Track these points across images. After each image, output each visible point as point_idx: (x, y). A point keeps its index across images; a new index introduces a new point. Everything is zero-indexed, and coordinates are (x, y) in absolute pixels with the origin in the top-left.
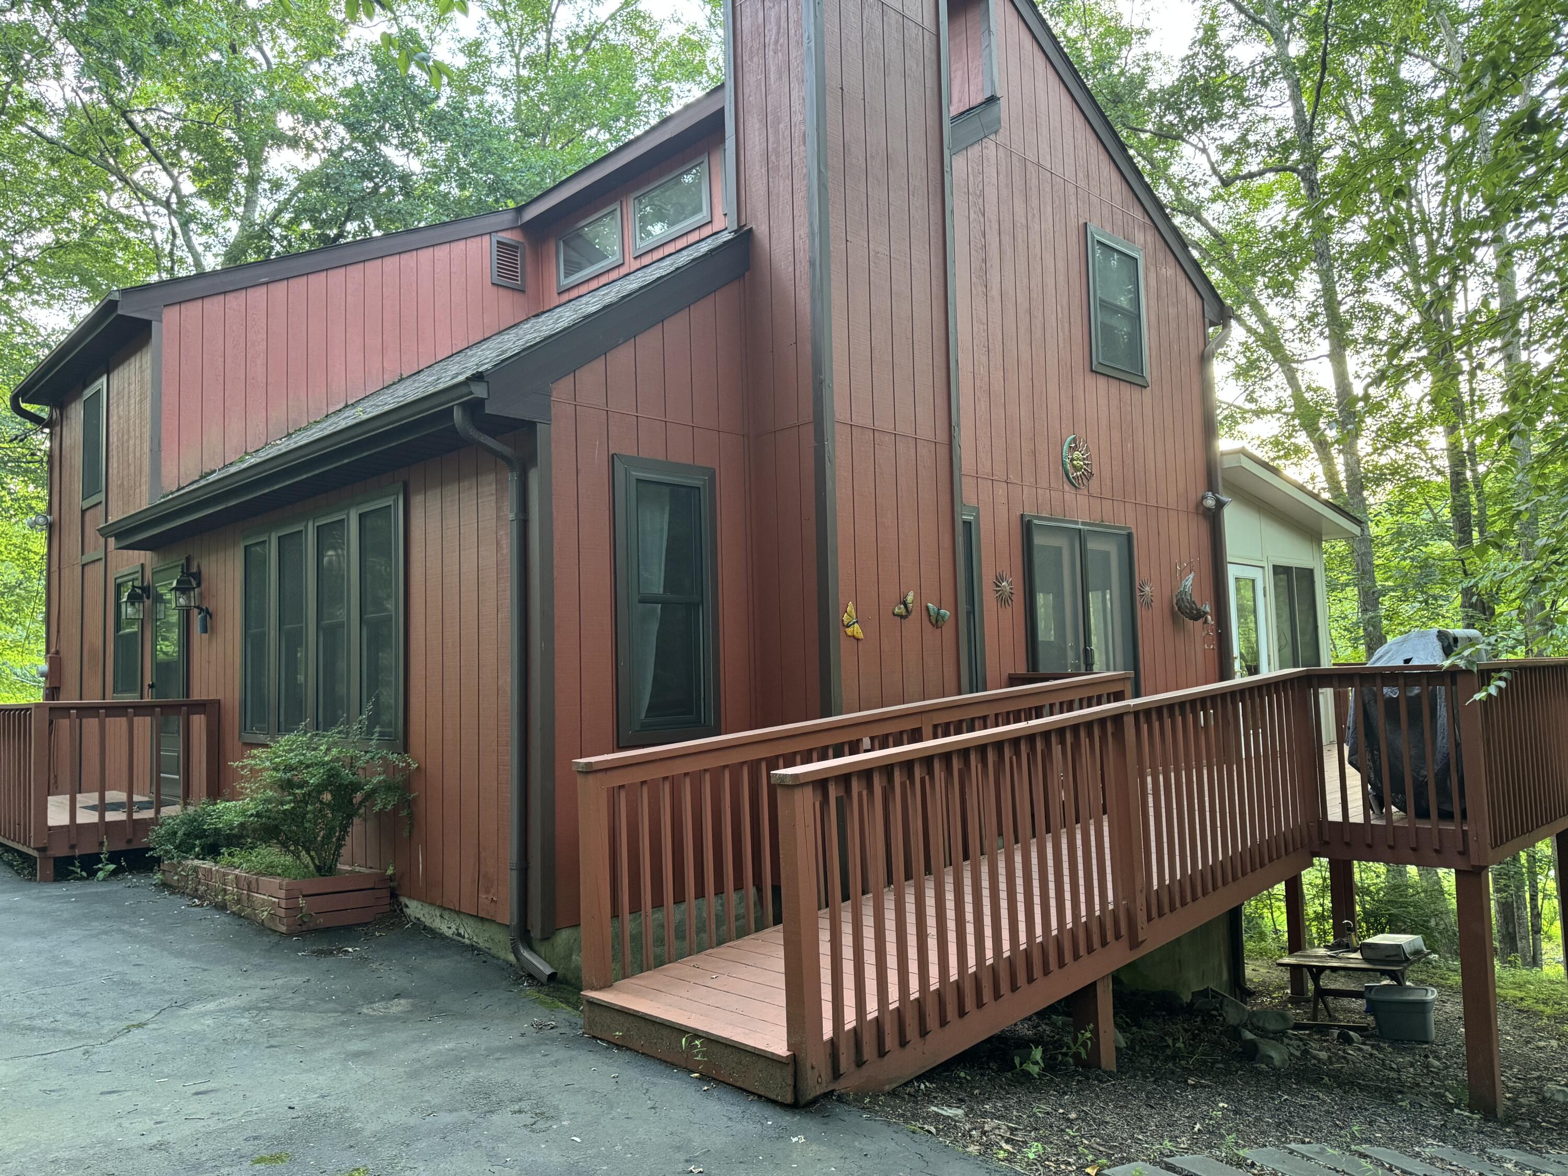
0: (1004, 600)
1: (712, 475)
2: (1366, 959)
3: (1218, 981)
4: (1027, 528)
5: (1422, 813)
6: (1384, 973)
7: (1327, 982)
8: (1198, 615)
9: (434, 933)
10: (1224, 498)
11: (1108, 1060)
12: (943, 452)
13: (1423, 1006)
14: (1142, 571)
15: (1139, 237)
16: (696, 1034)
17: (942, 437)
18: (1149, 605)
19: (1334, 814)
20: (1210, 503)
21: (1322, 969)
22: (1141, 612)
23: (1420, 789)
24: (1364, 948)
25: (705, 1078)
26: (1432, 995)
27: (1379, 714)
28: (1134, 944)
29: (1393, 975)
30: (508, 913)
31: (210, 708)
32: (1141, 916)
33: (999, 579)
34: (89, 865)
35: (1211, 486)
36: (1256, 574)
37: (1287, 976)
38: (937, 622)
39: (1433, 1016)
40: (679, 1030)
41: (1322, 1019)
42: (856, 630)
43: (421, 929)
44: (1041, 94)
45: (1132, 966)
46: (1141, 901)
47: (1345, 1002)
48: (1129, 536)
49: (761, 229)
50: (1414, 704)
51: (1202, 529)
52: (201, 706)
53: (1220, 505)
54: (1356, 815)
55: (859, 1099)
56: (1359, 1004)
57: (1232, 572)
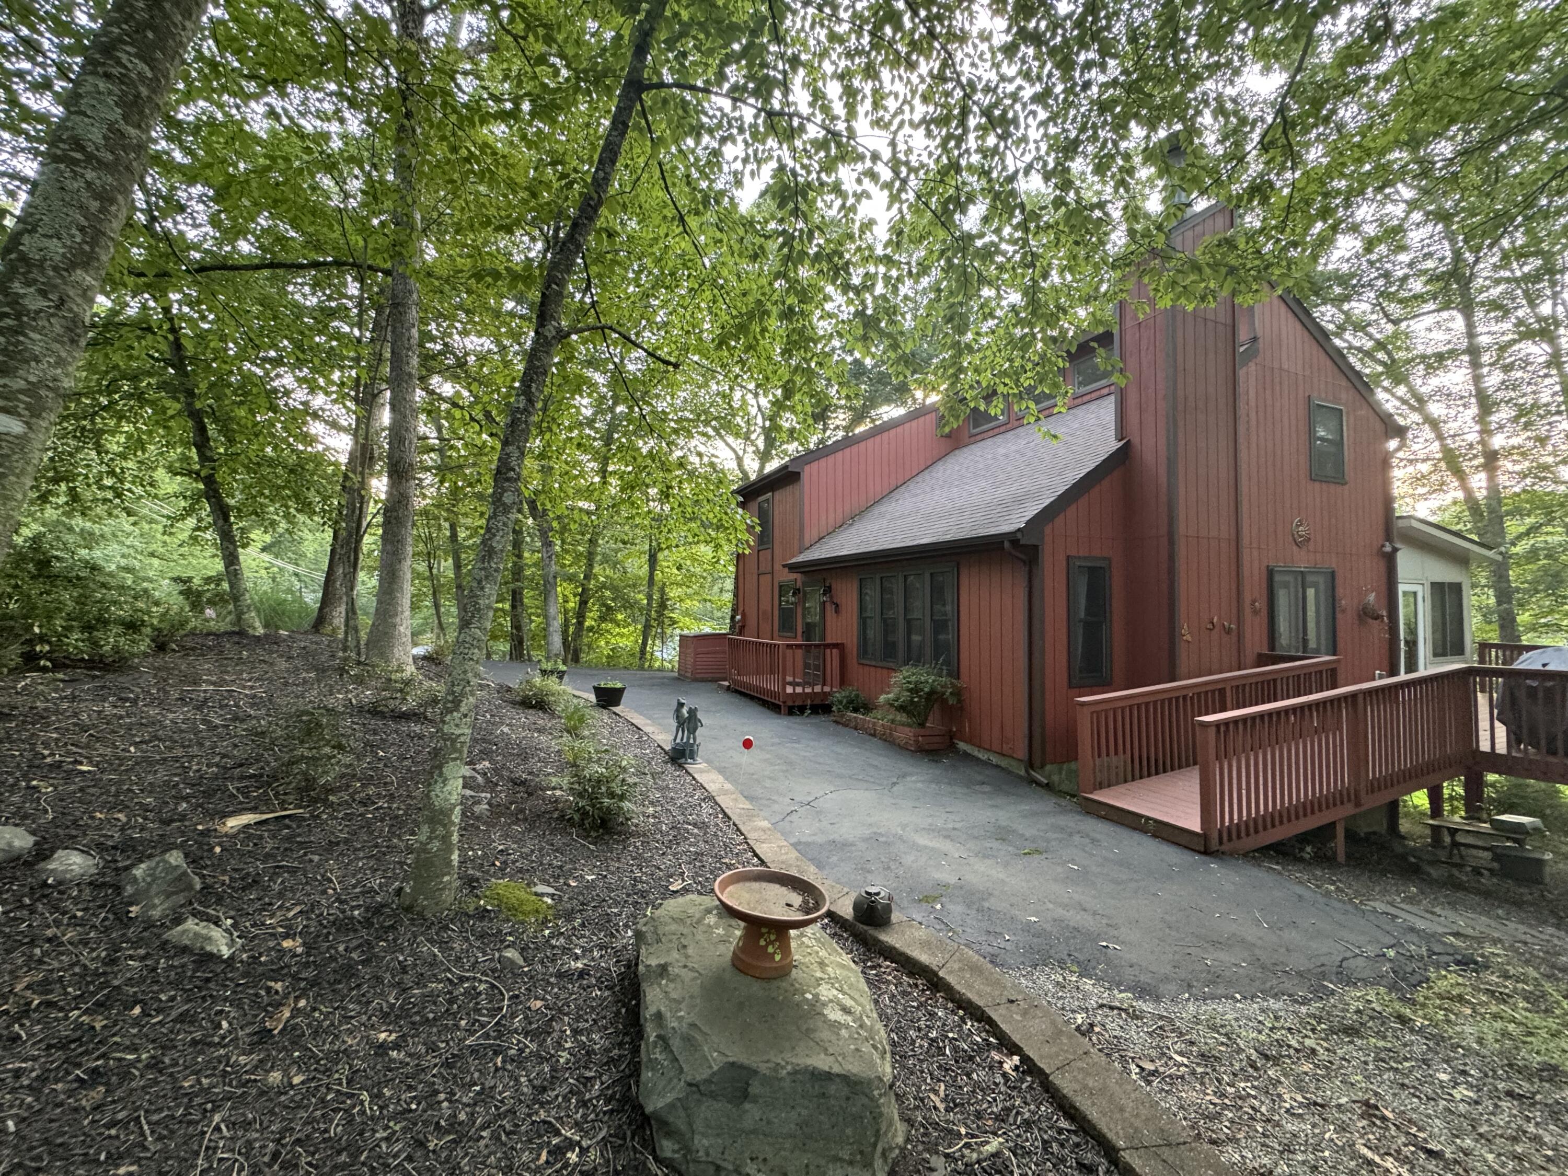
0: (1256, 612)
1: (1109, 560)
2: (1493, 828)
3: (1383, 828)
4: (1271, 573)
5: (1553, 752)
6: (1508, 839)
7: (1460, 838)
8: (1378, 617)
9: (978, 759)
10: (1398, 545)
11: (1341, 857)
12: (1233, 543)
13: (1540, 863)
14: (1340, 591)
15: (1344, 396)
16: (1148, 818)
17: (1233, 536)
18: (1344, 611)
19: (1485, 746)
20: (1388, 549)
21: (1457, 830)
22: (1339, 616)
23: (1551, 740)
24: (1493, 822)
25: (1155, 836)
26: (1548, 856)
27: (1522, 695)
28: (1358, 804)
29: (1515, 840)
30: (1022, 753)
31: (839, 646)
32: (1363, 794)
33: (1254, 601)
34: (802, 710)
35: (1389, 537)
36: (1419, 589)
37: (1428, 831)
38: (1229, 631)
39: (1547, 870)
40: (1142, 816)
41: (1456, 860)
42: (1188, 637)
43: (967, 756)
44: (1284, 328)
45: (1354, 817)
46: (1362, 785)
47: (1474, 852)
48: (1333, 574)
49: (1136, 440)
50: (1548, 691)
51: (1382, 565)
52: (836, 646)
53: (1395, 550)
54: (1501, 747)
55: (1231, 855)
56: (1487, 855)
57: (1401, 588)
